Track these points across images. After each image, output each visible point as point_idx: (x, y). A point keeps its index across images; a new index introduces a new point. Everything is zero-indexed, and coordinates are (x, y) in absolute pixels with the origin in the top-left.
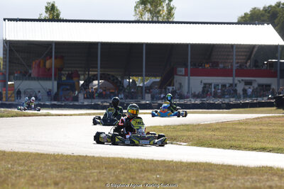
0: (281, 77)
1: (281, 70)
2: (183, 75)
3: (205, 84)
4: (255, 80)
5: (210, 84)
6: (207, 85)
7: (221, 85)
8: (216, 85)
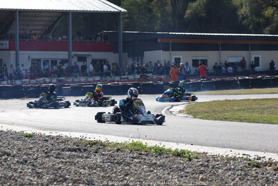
0: (124, 52)
1: (124, 42)
2: (7, 50)
3: (33, 60)
4: (89, 55)
5: (39, 60)
6: (36, 62)
7: (52, 61)
8: (46, 62)
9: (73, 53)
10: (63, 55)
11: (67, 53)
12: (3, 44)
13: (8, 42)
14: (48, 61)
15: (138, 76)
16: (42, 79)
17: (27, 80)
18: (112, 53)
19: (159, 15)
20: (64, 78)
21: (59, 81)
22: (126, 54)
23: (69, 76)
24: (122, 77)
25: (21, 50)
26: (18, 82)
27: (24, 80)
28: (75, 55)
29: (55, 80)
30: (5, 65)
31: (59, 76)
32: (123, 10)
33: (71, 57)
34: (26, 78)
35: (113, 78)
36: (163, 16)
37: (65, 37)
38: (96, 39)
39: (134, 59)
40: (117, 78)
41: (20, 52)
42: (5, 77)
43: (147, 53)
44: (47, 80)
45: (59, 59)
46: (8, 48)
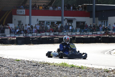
0: (96, 17)
1: (96, 11)
3: (40, 21)
4: (75, 19)
5: (43, 22)
6: (42, 23)
7: (51, 22)
8: (48, 23)
9: (65, 18)
10: (58, 19)
11: (61, 17)
12: (22, 12)
13: (24, 10)
14: (49, 22)
15: (103, 32)
16: (44, 33)
17: (36, 34)
18: (89, 18)
20: (57, 33)
21: (55, 35)
22: (98, 18)
23: (61, 32)
24: (94, 32)
25: (32, 15)
26: (30, 35)
27: (33, 34)
28: (66, 19)
29: (52, 34)
30: (22, 25)
31: (55, 32)
33: (63, 20)
34: (35, 33)
35: (87, 33)
37: (60, 8)
38: (79, 9)
39: (102, 22)
40: (91, 33)
41: (32, 17)
42: (22, 32)
43: (110, 18)
44: (48, 34)
45: (56, 21)
46: (25, 14)
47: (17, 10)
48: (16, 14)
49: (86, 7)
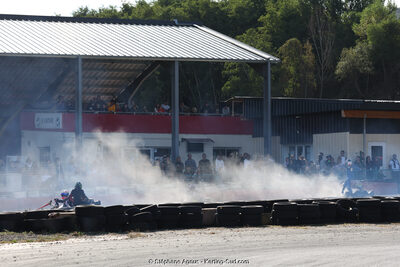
0: (273, 134)
4: (210, 140)
9: (180, 137)
11: (169, 136)
12: (51, 121)
13: (60, 116)
18: (250, 137)
19: (292, 69)
22: (278, 138)
28: (183, 140)
32: (272, 58)
33: (176, 143)
36: (298, 71)
37: (167, 107)
39: (292, 149)
45: (155, 148)
46: (61, 127)
47: (37, 115)
48: (32, 128)
49: (241, 104)
